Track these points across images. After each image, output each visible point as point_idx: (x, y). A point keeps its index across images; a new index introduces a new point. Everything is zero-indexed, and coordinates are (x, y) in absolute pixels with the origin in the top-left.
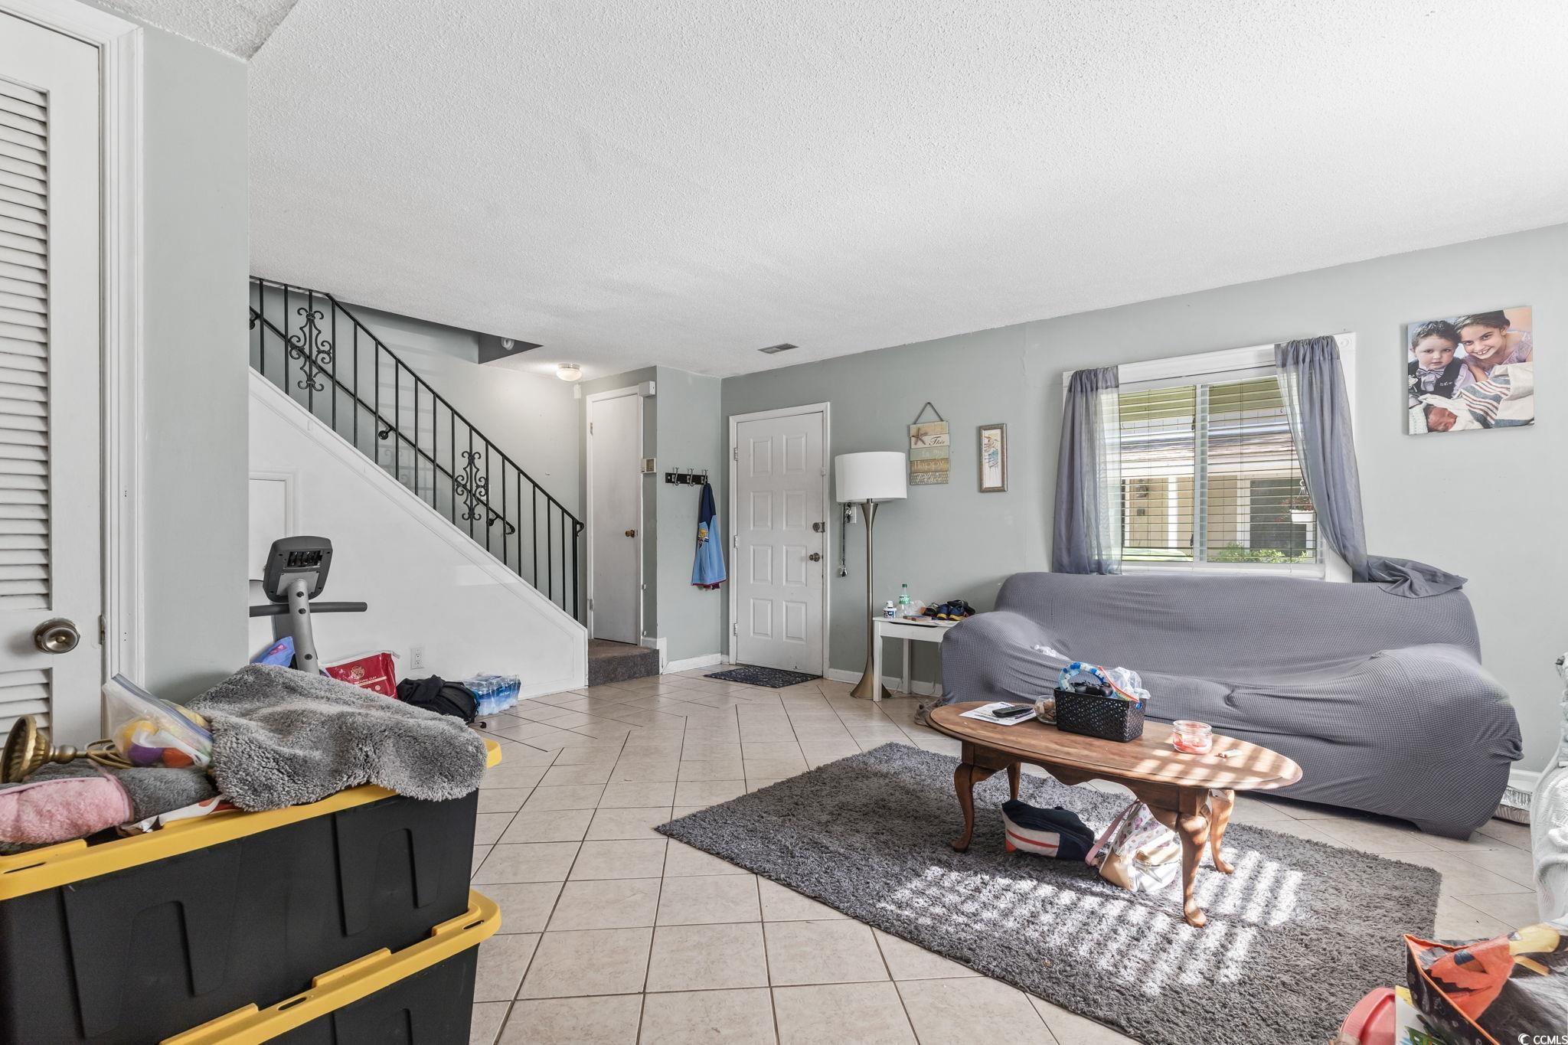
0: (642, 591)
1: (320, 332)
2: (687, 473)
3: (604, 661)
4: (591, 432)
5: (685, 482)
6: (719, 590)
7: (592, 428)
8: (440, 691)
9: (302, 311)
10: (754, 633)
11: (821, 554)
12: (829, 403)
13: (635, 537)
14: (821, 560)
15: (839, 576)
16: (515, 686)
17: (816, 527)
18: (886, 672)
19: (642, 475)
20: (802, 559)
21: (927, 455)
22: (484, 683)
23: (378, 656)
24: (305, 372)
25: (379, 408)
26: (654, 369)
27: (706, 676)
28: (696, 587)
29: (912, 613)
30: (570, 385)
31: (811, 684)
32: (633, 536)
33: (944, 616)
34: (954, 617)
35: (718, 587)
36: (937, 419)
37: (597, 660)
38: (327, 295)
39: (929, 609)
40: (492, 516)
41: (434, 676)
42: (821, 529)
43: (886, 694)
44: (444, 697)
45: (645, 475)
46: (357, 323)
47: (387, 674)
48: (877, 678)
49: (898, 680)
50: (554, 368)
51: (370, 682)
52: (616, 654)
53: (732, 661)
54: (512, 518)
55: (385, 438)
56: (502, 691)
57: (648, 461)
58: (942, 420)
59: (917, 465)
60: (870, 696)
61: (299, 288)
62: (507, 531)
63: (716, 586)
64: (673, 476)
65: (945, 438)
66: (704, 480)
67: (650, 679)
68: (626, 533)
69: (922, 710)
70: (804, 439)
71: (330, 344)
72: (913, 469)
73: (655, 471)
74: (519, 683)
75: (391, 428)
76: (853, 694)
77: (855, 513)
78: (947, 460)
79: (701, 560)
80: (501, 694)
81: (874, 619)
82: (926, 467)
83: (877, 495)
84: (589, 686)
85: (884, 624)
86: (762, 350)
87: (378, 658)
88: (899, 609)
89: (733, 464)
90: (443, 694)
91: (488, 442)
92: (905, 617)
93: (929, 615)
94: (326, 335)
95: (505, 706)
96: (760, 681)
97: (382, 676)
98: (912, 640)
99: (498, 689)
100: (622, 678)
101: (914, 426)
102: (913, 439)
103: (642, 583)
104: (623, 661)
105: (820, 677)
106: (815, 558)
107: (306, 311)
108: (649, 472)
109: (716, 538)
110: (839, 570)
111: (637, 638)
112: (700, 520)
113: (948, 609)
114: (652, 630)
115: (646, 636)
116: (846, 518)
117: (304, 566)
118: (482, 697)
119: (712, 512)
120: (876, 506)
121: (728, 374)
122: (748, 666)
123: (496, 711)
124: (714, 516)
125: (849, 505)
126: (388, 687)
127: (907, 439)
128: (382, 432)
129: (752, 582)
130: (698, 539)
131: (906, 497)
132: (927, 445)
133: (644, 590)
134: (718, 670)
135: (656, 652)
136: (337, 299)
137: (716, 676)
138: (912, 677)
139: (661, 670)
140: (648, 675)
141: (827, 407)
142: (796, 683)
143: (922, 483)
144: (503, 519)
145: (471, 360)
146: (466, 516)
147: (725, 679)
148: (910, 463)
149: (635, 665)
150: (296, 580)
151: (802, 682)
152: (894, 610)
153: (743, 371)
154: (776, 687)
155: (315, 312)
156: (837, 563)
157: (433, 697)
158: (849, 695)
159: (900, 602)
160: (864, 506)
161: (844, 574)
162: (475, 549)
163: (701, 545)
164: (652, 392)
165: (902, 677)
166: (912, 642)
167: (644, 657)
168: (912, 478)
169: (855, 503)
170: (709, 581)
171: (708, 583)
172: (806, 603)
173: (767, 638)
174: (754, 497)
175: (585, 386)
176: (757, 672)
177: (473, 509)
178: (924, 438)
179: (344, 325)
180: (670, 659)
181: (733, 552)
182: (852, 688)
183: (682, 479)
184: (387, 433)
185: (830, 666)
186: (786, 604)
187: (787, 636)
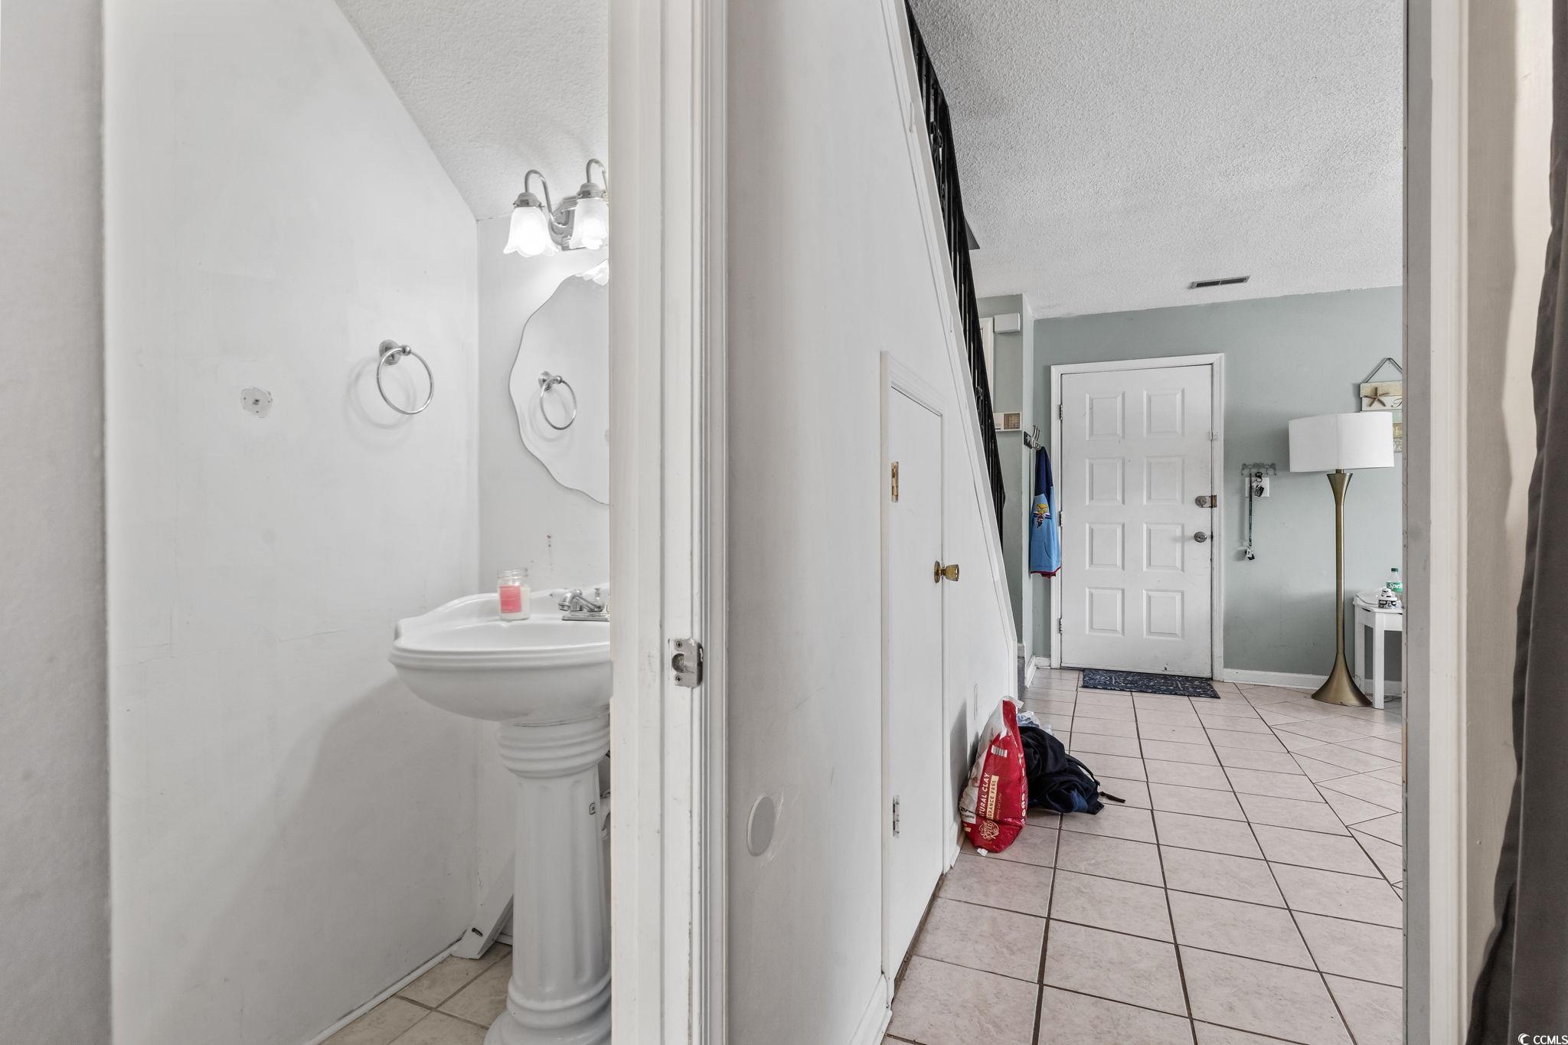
10: (1091, 628)
11: (1209, 534)
12: (1222, 355)
14: (1209, 540)
17: (1200, 501)
20: (1175, 540)
26: (1019, 295)
28: (1033, 574)
42: (1208, 504)
53: (1056, 665)
57: (1007, 416)
70: (1178, 397)
73: (1020, 430)
89: (1056, 424)
101: (1367, 384)
102: (1366, 400)
105: (1212, 680)
106: (1198, 537)
108: (1010, 431)
112: (1037, 492)
120: (1350, 476)
122: (1083, 669)
129: (1087, 568)
130: (1034, 514)
141: (1218, 359)
152: (1394, 598)
156: (1237, 543)
158: (1307, 699)
161: (1253, 557)
163: (1040, 524)
170: (1054, 568)
171: (1052, 571)
172: (1182, 593)
173: (1112, 635)
174: (1090, 464)
178: (1384, 399)
185: (1226, 666)
186: (1147, 595)
187: (1150, 632)
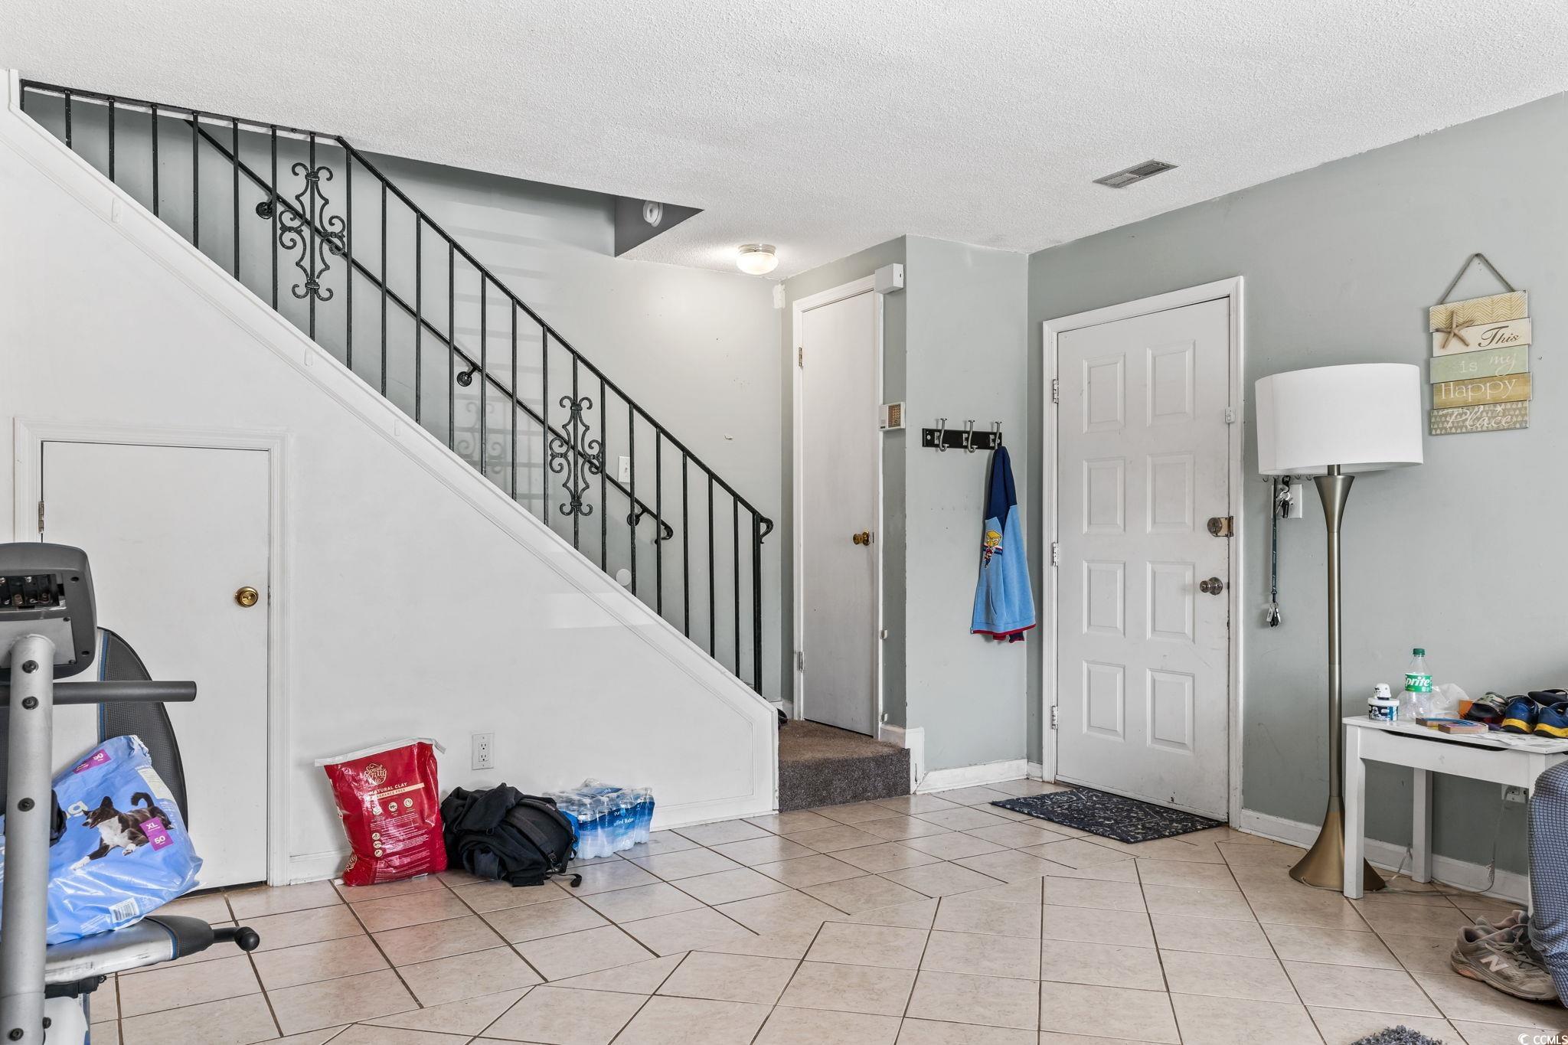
0: (881, 642)
1: (327, 202)
2: (962, 429)
3: (809, 767)
4: (801, 364)
5: (960, 446)
6: (1024, 643)
7: (801, 356)
8: (509, 812)
9: (299, 169)
10: (1089, 725)
11: (1224, 581)
12: (1242, 279)
13: (871, 545)
14: (1224, 591)
15: (1264, 625)
16: (644, 809)
17: (1214, 526)
18: (1373, 829)
19: (881, 434)
20: (1184, 589)
21: (1471, 369)
22: (587, 801)
23: (410, 748)
24: (305, 271)
25: (456, 335)
26: (902, 240)
27: (994, 804)
28: (979, 636)
29: (1436, 710)
30: (765, 282)
31: (1202, 839)
32: (866, 542)
33: (1521, 724)
34: (1547, 728)
35: (1021, 638)
36: (1497, 286)
37: (795, 765)
38: (339, 139)
39: (1478, 706)
40: (637, 510)
41: (503, 785)
42: (1224, 531)
43: (1373, 881)
44: (513, 826)
45: (886, 433)
46: (387, 184)
47: (425, 779)
48: (1353, 847)
49: (1403, 850)
50: (729, 254)
51: (395, 792)
52: (830, 755)
53: (1048, 776)
54: (672, 514)
55: (467, 383)
56: (619, 817)
57: (891, 408)
58: (1512, 290)
59: (1448, 391)
60: (1334, 882)
61: (293, 130)
62: (662, 536)
63: (1016, 636)
64: (936, 434)
65: (1521, 329)
66: (994, 441)
67: (894, 803)
68: (854, 538)
69: (1471, 945)
70: (1188, 355)
71: (342, 221)
72: (1436, 399)
73: (902, 426)
74: (652, 804)
75: (475, 367)
76: (1296, 873)
77: (1298, 496)
78: (1523, 377)
79: (988, 587)
80: (618, 822)
81: (1345, 720)
82: (1470, 395)
83: (1350, 457)
84: (781, 811)
85: (1370, 732)
86: (1101, 182)
87: (412, 752)
88: (1405, 703)
89: (1049, 410)
90: (515, 822)
91: (604, 380)
92: (1421, 722)
93: (1480, 720)
94: (337, 207)
95: (626, 842)
96: (1101, 824)
97: (417, 783)
98: (1434, 773)
99: (611, 813)
100: (840, 799)
101: (1442, 307)
102: (1438, 338)
103: (881, 628)
104: (844, 766)
105: (1224, 824)
106: (1212, 587)
107: (306, 169)
108: (894, 429)
109: (1018, 549)
110: (1265, 613)
111: (873, 724)
112: (988, 515)
113: (1531, 711)
114: (897, 715)
115: (887, 723)
116: (1279, 510)
117: (32, 607)
118: (582, 826)
119: (1010, 499)
120: (1349, 480)
121: (1040, 244)
122: (1078, 788)
123: (607, 851)
124: (1012, 507)
125: (1287, 481)
126: (425, 802)
127: (1421, 339)
128: (461, 374)
129: (1085, 629)
130: (984, 549)
131: (1421, 461)
132: (1473, 347)
133: (885, 641)
134: (1021, 792)
135: (905, 754)
136: (355, 146)
137: (1013, 805)
138: (1435, 845)
139: (913, 787)
140: (889, 795)
141: (1237, 285)
142: (1172, 835)
143: (1460, 429)
144: (657, 517)
145: (602, 250)
146: (567, 509)
147: (1029, 814)
148: (1431, 388)
149: (866, 775)
150: (24, 636)
151: (1185, 832)
152: (1394, 703)
153: (1067, 235)
154: (1128, 842)
155: (320, 169)
156: (1260, 599)
157: (494, 825)
158: (1287, 877)
159: (1408, 688)
160: (1321, 483)
161: (1274, 622)
162: (585, 568)
163: (988, 561)
164: (898, 283)
165: (1409, 845)
166: (1435, 779)
167: (880, 761)
168: (1433, 420)
169: (1299, 477)
170: (1003, 625)
171: (1001, 630)
172: (1193, 677)
173: (1112, 738)
174: (1090, 471)
175: (792, 285)
176: (1095, 803)
177: (579, 498)
178: (1464, 333)
179: (367, 189)
180: (932, 766)
181: (1050, 574)
182: (1295, 859)
183: (953, 439)
184: (469, 375)
185: (1247, 805)
186: (1152, 676)
187: (1155, 738)
